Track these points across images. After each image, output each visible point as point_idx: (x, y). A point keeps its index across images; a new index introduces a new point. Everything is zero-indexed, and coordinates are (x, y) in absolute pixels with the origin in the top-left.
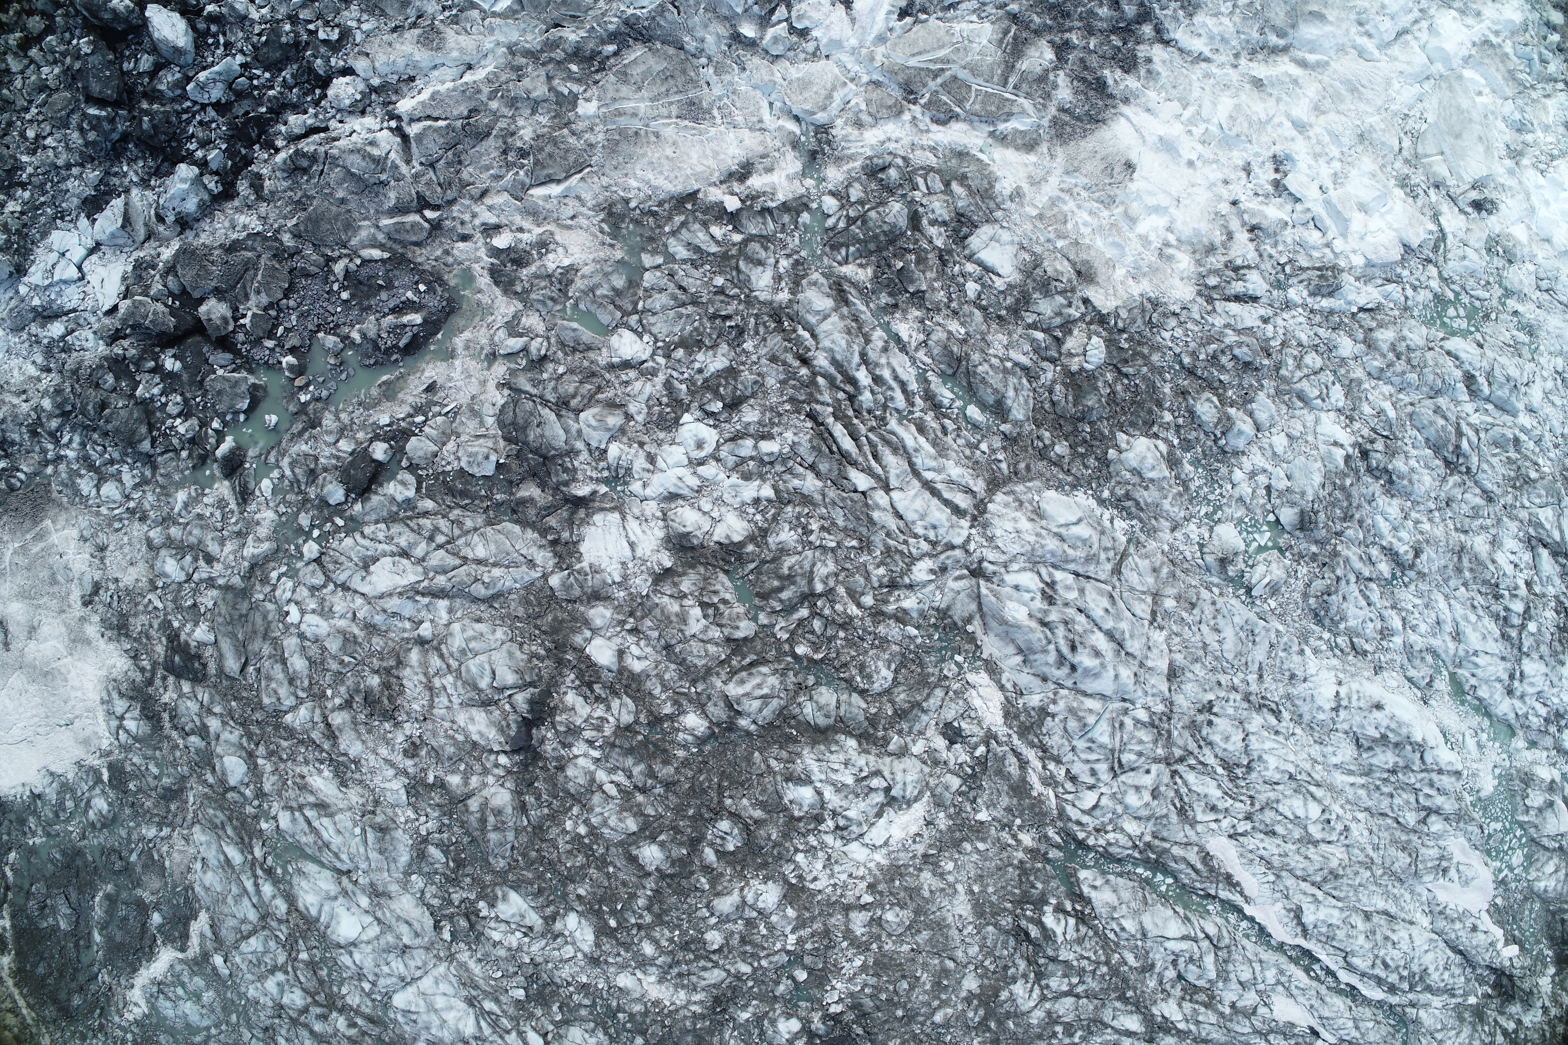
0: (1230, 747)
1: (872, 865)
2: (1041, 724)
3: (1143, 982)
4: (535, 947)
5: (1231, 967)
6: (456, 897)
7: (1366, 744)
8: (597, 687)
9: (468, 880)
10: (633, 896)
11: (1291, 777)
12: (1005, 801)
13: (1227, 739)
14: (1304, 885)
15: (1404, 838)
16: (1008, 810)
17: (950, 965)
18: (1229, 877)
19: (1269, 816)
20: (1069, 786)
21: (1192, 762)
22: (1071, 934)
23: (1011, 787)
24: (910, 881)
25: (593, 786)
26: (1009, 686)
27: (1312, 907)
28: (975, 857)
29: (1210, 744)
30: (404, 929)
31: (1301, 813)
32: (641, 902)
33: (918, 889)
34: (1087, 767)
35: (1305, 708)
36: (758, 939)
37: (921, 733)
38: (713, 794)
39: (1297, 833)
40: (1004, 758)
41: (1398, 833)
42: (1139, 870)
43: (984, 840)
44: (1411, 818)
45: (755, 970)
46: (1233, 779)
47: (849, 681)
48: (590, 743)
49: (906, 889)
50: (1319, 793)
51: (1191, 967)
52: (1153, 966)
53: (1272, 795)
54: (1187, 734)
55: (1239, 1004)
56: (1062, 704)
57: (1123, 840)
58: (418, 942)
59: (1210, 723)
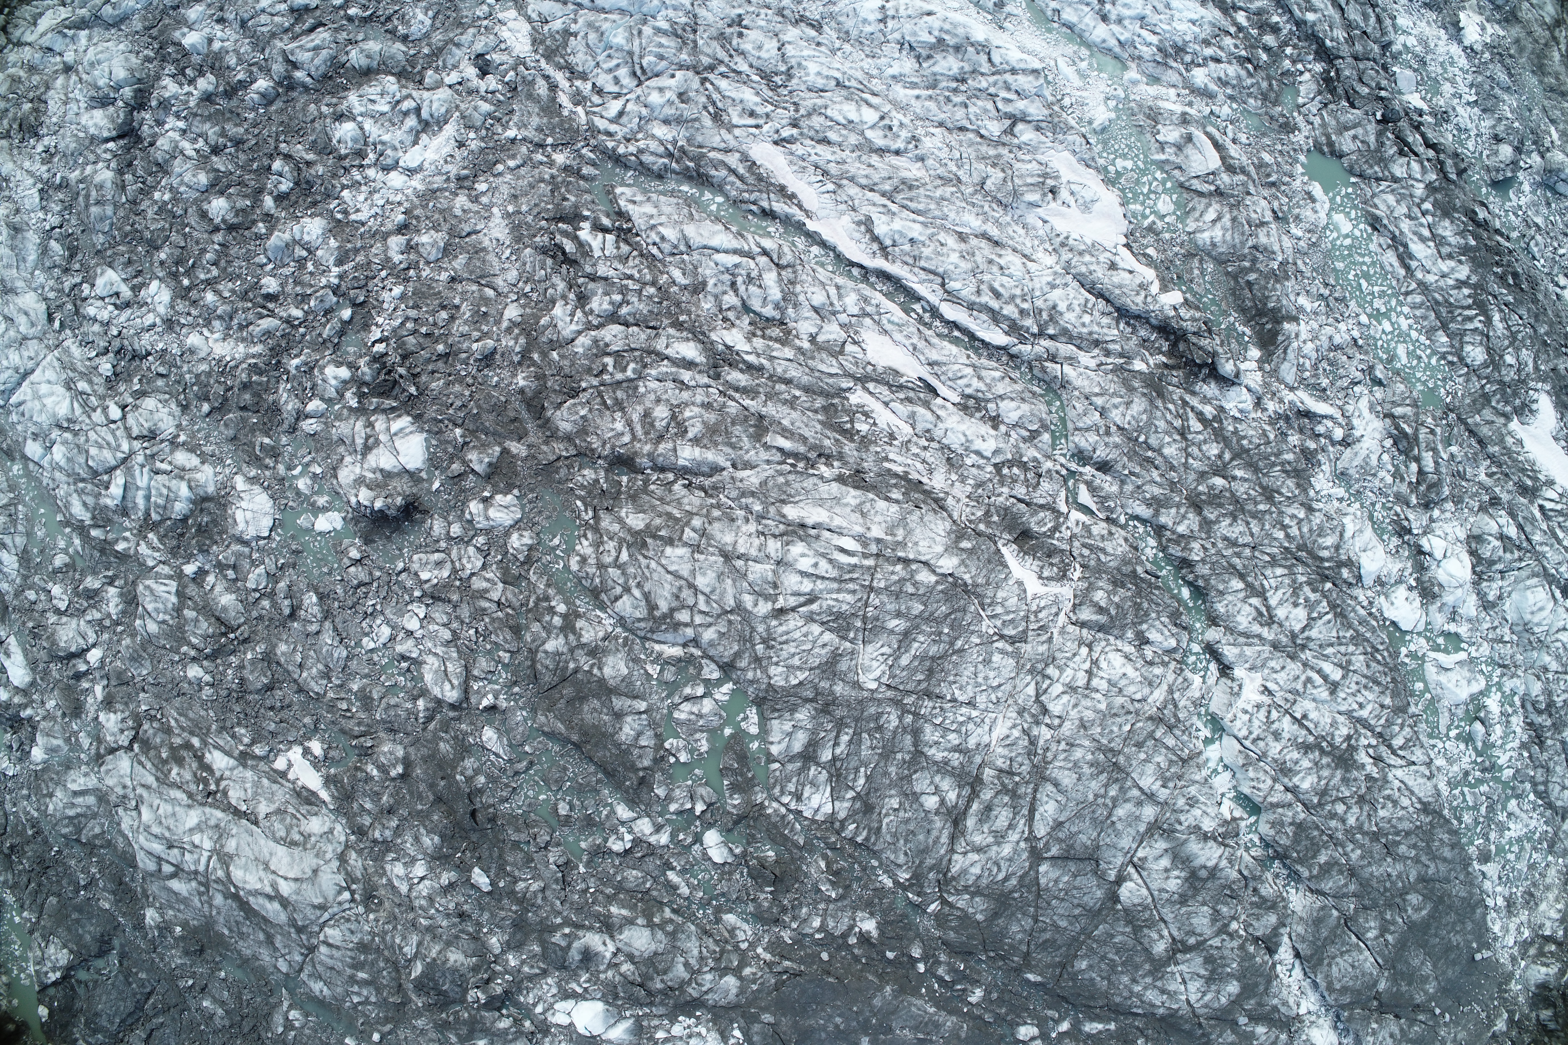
0: (764, 54)
1: (409, 192)
2: (566, 44)
3: (698, 307)
4: (122, 319)
5: (798, 288)
6: (67, 285)
7: (924, 53)
8: (188, 71)
9: (77, 266)
10: (203, 251)
11: (838, 84)
12: (535, 121)
13: (760, 48)
14: (870, 195)
15: (992, 152)
16: (539, 129)
17: (490, 292)
18: (782, 189)
19: (817, 121)
20: (596, 99)
21: (723, 69)
22: (610, 250)
23: (542, 109)
24: (443, 203)
25: (176, 152)
26: (534, 16)
27: (884, 218)
28: (508, 177)
29: (743, 53)
30: (22, 320)
31: (853, 116)
32: (208, 256)
33: (450, 209)
34: (609, 77)
35: (849, 24)
36: (307, 278)
37: (455, 67)
38: (271, 141)
39: (853, 139)
40: (532, 83)
41: (984, 149)
42: (685, 188)
43: (513, 157)
44: (994, 128)
45: (306, 313)
46: (774, 88)
47: (393, 32)
48: (178, 116)
49: (442, 211)
50: (874, 100)
51: (752, 289)
52: (704, 284)
53: (819, 102)
54: (715, 44)
55: (820, 339)
56: (581, 21)
57: (653, 145)
58: (32, 332)
59: (740, 35)
